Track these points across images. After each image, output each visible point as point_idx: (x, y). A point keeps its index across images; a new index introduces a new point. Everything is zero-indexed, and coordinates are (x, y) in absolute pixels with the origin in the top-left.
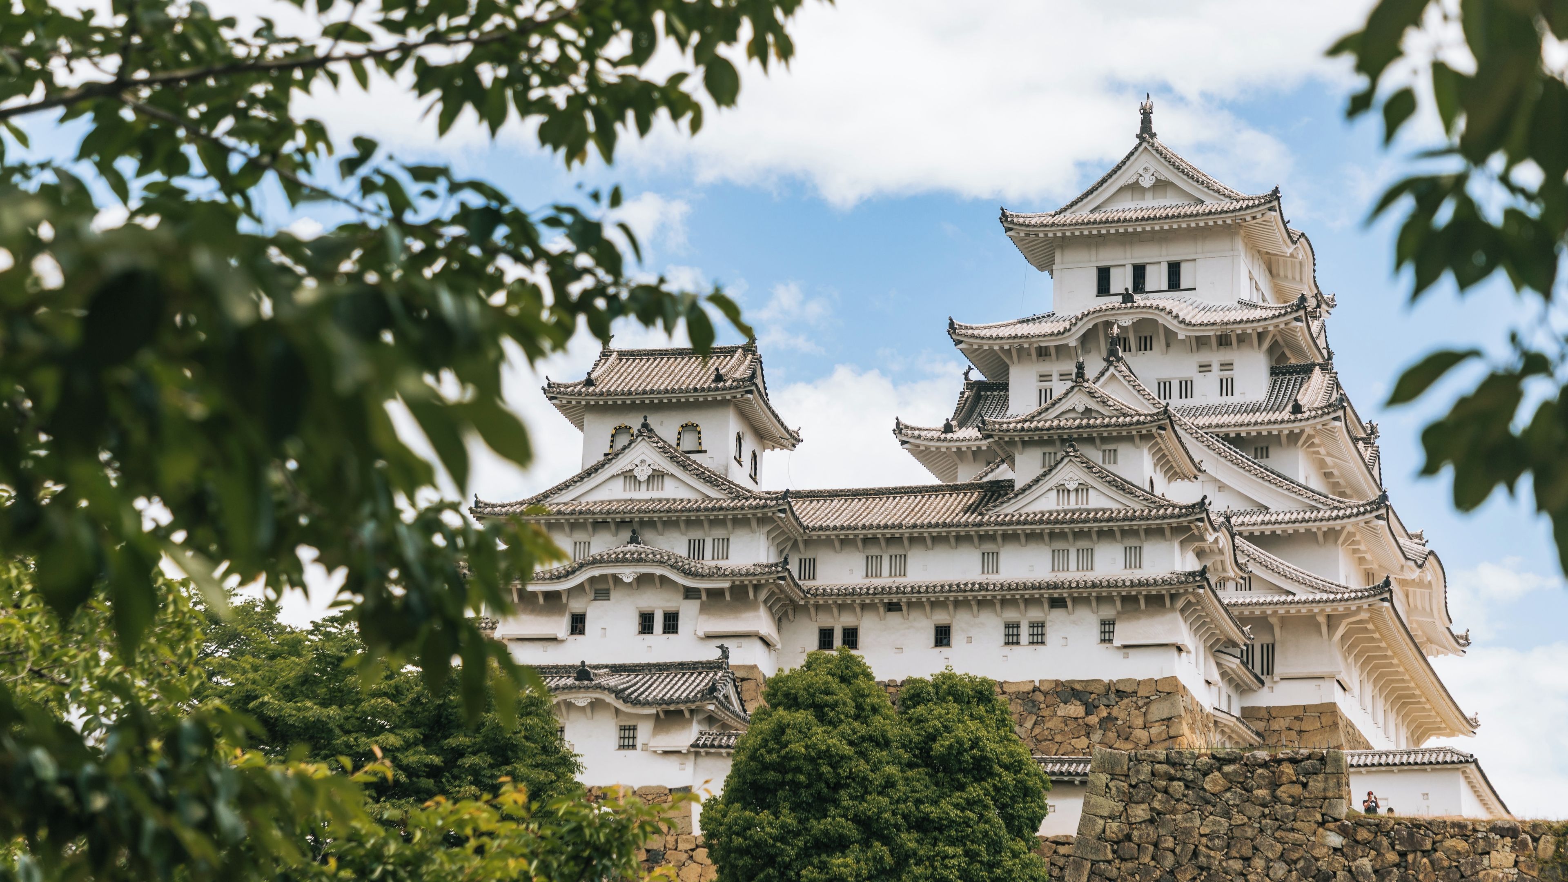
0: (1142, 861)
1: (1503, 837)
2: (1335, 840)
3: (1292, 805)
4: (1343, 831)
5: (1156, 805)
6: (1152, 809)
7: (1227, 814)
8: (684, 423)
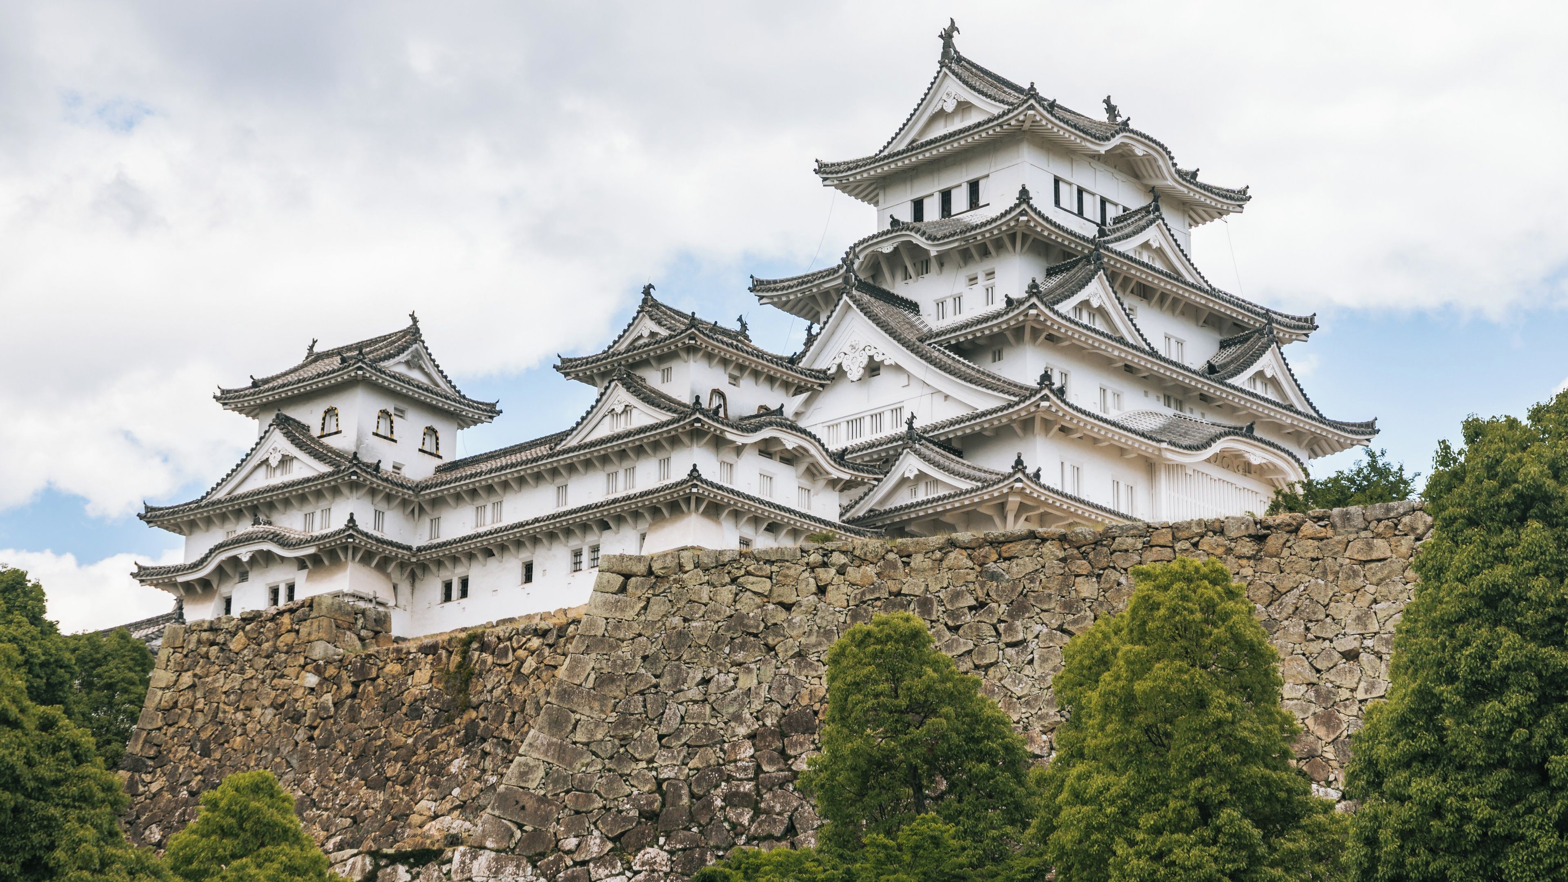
0: (180, 724)
1: (427, 655)
2: (312, 680)
3: (286, 653)
4: (318, 671)
5: (198, 670)
6: (195, 675)
7: (242, 671)
8: (326, 409)
